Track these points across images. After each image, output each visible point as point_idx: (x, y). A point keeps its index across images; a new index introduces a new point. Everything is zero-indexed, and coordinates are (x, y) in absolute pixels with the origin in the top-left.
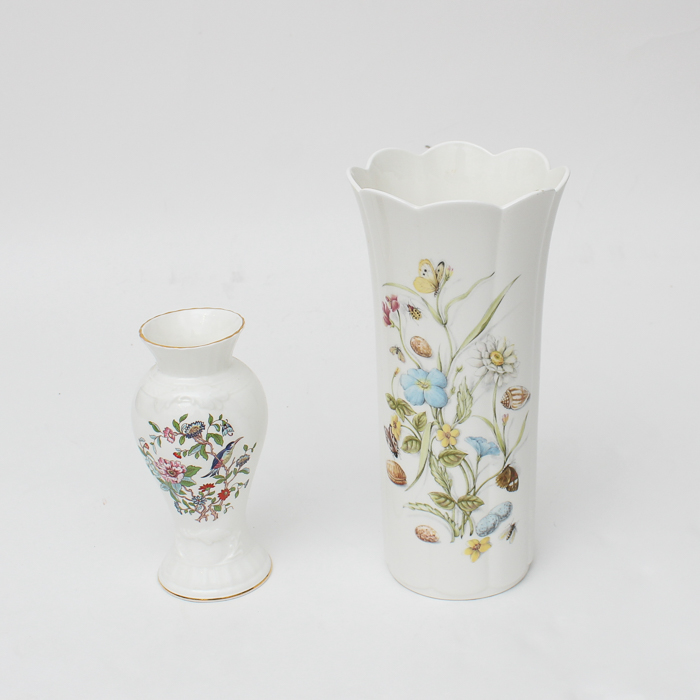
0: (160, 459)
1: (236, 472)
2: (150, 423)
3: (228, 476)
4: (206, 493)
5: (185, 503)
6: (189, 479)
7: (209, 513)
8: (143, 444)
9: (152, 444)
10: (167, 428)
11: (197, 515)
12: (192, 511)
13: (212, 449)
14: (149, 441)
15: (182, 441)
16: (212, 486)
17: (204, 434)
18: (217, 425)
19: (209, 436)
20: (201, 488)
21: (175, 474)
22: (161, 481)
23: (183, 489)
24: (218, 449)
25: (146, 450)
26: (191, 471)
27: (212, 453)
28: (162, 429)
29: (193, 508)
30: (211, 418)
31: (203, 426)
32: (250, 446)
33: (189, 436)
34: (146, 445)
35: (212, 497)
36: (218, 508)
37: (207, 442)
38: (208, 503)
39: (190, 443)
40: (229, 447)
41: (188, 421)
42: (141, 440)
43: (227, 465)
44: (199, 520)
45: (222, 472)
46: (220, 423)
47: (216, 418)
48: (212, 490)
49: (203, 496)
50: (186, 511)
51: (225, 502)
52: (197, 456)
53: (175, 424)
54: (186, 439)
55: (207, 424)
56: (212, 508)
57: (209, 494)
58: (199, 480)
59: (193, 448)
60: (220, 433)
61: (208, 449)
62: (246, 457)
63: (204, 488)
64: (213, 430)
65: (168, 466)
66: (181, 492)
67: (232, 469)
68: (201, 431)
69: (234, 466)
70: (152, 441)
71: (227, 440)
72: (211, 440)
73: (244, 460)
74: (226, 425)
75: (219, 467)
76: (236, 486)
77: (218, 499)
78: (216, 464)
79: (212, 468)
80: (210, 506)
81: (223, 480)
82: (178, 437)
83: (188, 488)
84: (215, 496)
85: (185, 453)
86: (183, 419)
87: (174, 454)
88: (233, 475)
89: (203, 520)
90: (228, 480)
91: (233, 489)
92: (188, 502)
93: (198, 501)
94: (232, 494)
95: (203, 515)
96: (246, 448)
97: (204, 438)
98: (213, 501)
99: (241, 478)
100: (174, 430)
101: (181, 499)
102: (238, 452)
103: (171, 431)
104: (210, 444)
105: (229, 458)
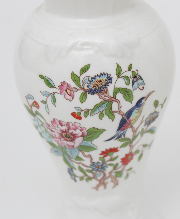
0: (54, 121)
1: (143, 133)
2: (41, 77)
3: (135, 137)
4: (107, 158)
5: (81, 170)
6: (89, 143)
7: (109, 180)
8: (31, 102)
9: (44, 102)
10: (63, 83)
11: (94, 183)
12: (89, 179)
13: (120, 107)
14: (39, 98)
15: (83, 99)
16: (115, 150)
17: (111, 88)
18: (126, 77)
19: (117, 90)
20: (103, 153)
21: (72, 137)
22: (52, 144)
23: (81, 155)
24: (126, 106)
25: (34, 109)
26: (94, 133)
27: (119, 112)
28: (57, 84)
29: (90, 175)
30: (119, 68)
31: (109, 79)
32: (161, 102)
33: (92, 92)
34: (36, 104)
35: (114, 162)
36: (119, 174)
37: (114, 99)
38: (109, 169)
39: (93, 100)
40: (139, 104)
41: (91, 73)
42: (28, 97)
43: (135, 125)
44: (97, 188)
45: (129, 133)
46: (129, 74)
47: (125, 68)
48: (115, 154)
49: (104, 162)
50: (82, 179)
51: (127, 167)
52: (101, 116)
53: (74, 77)
54: (89, 96)
55: (114, 76)
56: (113, 174)
57: (111, 160)
58: (101, 144)
59: (97, 106)
60: (130, 87)
61: (115, 106)
62: (155, 115)
63: (106, 153)
64: (121, 83)
65: (64, 128)
66: (78, 158)
67: (140, 130)
68: (106, 85)
69: (142, 126)
70: (44, 98)
71: (137, 95)
72: (119, 96)
73: (153, 117)
74: (136, 77)
75: (126, 128)
76: (141, 148)
77: (120, 164)
78: (123, 125)
79: (119, 129)
80: (110, 173)
81: (129, 142)
82: (78, 94)
83: (87, 154)
84: (118, 161)
85: (87, 113)
86: (84, 70)
87: (73, 114)
88: (139, 136)
89: (101, 188)
90: (134, 143)
91: (137, 151)
92: (85, 168)
93: (98, 167)
94: (136, 157)
95: (102, 183)
96: (156, 104)
97: (111, 93)
98: (115, 167)
99: (147, 138)
100: (73, 85)
101: (76, 166)
102: (148, 109)
103: (68, 87)
104: (118, 101)
105: (137, 117)
